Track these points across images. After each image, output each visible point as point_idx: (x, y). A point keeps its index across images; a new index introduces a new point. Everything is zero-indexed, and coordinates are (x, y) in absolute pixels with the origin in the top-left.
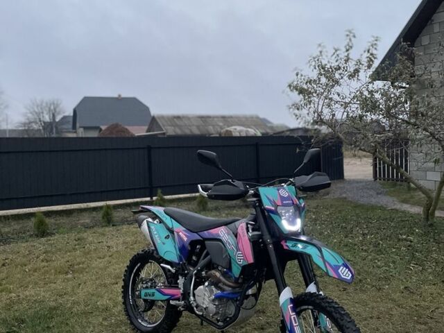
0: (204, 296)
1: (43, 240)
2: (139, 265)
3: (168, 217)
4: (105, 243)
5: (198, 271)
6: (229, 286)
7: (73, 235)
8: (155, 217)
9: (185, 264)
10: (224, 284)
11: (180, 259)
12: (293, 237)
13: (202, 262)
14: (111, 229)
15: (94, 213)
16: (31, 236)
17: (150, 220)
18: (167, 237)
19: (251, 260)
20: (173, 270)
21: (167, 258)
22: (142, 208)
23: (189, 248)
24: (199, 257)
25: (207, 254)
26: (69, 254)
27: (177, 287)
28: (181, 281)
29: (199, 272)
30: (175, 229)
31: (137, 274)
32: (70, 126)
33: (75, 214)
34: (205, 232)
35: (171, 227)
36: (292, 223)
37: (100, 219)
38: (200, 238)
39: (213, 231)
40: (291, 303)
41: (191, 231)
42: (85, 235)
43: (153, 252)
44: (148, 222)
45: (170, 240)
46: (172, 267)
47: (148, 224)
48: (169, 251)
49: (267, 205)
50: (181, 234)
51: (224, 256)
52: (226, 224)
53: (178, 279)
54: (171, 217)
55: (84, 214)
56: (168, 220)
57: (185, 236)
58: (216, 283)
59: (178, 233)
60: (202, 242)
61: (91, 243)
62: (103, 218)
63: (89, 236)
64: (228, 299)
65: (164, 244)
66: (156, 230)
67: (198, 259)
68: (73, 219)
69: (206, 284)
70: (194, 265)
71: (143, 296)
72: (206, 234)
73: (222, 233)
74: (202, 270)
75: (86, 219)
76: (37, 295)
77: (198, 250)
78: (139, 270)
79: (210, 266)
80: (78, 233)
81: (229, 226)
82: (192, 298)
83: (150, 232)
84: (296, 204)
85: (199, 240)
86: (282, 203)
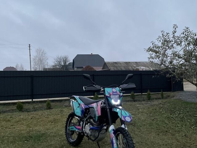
0: (87, 129)
1: (48, 110)
2: (71, 118)
5: (86, 119)
6: (95, 125)
7: (60, 109)
9: (83, 117)
11: (82, 115)
16: (45, 109)
17: (74, 100)
18: (78, 107)
19: (100, 115)
20: (79, 119)
21: (77, 114)
22: (73, 96)
23: (85, 111)
24: (87, 114)
25: (90, 113)
26: (56, 116)
27: (80, 126)
28: (81, 123)
30: (81, 104)
32: (71, 67)
36: (116, 101)
38: (88, 107)
39: (92, 105)
40: (113, 131)
41: (86, 105)
44: (72, 101)
45: (79, 108)
48: (78, 112)
49: (107, 95)
50: (82, 106)
51: (94, 114)
52: (96, 102)
53: (81, 122)
54: (81, 100)
56: (79, 101)
57: (83, 106)
58: (92, 124)
63: (65, 110)
64: (96, 130)
65: (77, 109)
66: (75, 104)
67: (87, 115)
68: (62, 103)
69: (89, 124)
70: (86, 117)
71: (70, 129)
72: (90, 106)
73: (95, 105)
74: (88, 119)
76: (39, 129)
77: (87, 112)
79: (91, 118)
80: (62, 108)
82: (84, 129)
84: (119, 95)
85: (88, 108)
86: (113, 94)
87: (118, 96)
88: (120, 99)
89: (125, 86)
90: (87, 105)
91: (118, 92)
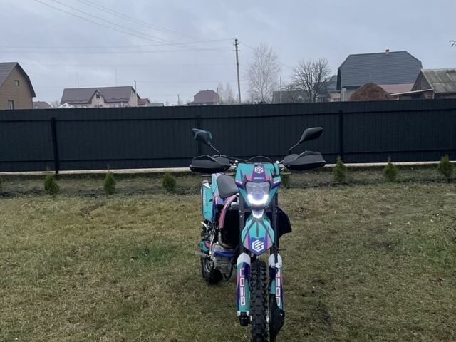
3: (216, 184)
11: (212, 219)
19: (221, 227)
20: (207, 228)
23: (217, 211)
32: (335, 87)
35: (214, 191)
36: (258, 197)
40: (243, 267)
46: (207, 225)
49: (239, 180)
57: (217, 200)
59: (215, 198)
66: (206, 194)
74: (219, 230)
82: (210, 252)
84: (269, 181)
85: (220, 206)
87: (267, 184)
88: (269, 192)
89: (293, 159)
90: (223, 199)
91: (269, 175)
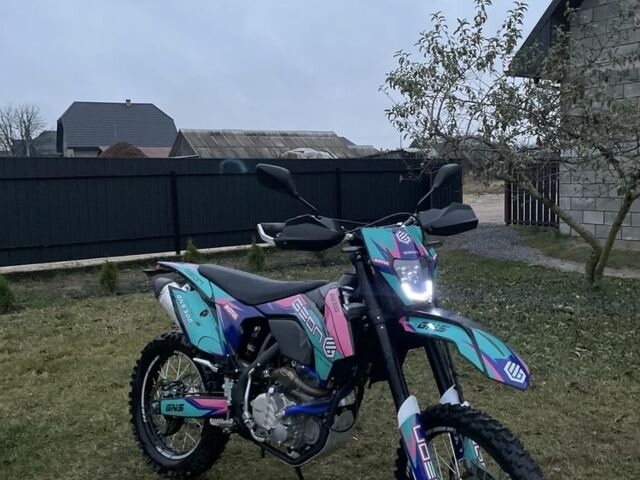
0: (268, 411)
2: (156, 359)
3: (206, 281)
4: (104, 321)
5: (257, 368)
6: (309, 394)
7: (54, 310)
8: (183, 279)
9: (234, 357)
10: (302, 390)
11: (227, 350)
12: (420, 311)
13: (264, 355)
14: (115, 299)
15: (89, 275)
17: (175, 285)
18: (204, 314)
20: (215, 369)
21: (203, 347)
22: (162, 265)
23: (242, 332)
24: (258, 344)
25: (273, 341)
26: (45, 339)
27: (221, 396)
28: (228, 385)
29: (259, 370)
30: (217, 300)
31: (154, 374)
32: (54, 147)
33: (59, 277)
34: (269, 304)
35: (210, 296)
36: (418, 287)
37: (98, 284)
38: (260, 315)
39: (281, 303)
42: (73, 310)
43: (180, 338)
44: (171, 289)
45: (210, 316)
46: (213, 362)
47: (171, 292)
48: (208, 336)
50: (227, 307)
51: (301, 345)
52: (304, 291)
53: (223, 382)
54: (210, 280)
55: (72, 277)
56: (205, 285)
57: (233, 311)
58: (287, 389)
59: (222, 306)
60: (264, 321)
61: (82, 322)
62: (102, 282)
63: (79, 311)
64: (308, 415)
65: (198, 324)
66: (186, 302)
68: (55, 284)
69: (271, 390)
70: (251, 358)
71: (163, 410)
72: (270, 307)
73: (298, 305)
74: (263, 367)
75: (75, 285)
77: (256, 335)
78: (158, 367)
79: (278, 360)
80: (63, 306)
81: (308, 293)
82: (246, 414)
83: (175, 305)
85: (259, 318)
86: (402, 254)
88: (431, 277)
90: (253, 305)
91: (420, 246)
